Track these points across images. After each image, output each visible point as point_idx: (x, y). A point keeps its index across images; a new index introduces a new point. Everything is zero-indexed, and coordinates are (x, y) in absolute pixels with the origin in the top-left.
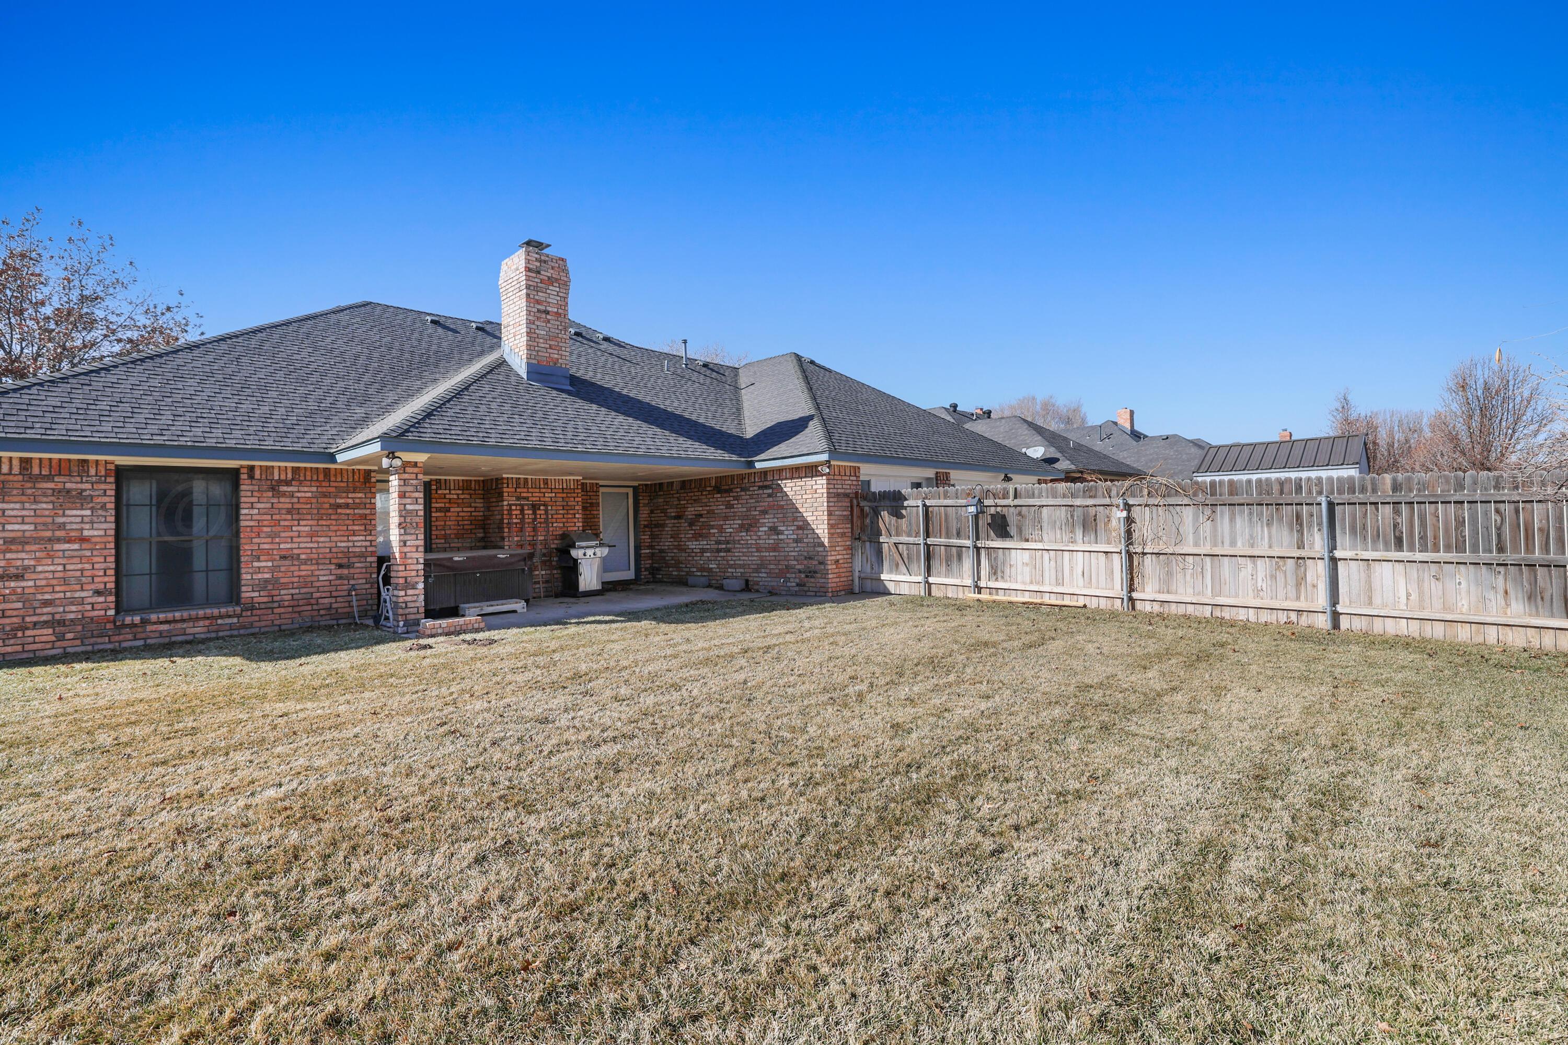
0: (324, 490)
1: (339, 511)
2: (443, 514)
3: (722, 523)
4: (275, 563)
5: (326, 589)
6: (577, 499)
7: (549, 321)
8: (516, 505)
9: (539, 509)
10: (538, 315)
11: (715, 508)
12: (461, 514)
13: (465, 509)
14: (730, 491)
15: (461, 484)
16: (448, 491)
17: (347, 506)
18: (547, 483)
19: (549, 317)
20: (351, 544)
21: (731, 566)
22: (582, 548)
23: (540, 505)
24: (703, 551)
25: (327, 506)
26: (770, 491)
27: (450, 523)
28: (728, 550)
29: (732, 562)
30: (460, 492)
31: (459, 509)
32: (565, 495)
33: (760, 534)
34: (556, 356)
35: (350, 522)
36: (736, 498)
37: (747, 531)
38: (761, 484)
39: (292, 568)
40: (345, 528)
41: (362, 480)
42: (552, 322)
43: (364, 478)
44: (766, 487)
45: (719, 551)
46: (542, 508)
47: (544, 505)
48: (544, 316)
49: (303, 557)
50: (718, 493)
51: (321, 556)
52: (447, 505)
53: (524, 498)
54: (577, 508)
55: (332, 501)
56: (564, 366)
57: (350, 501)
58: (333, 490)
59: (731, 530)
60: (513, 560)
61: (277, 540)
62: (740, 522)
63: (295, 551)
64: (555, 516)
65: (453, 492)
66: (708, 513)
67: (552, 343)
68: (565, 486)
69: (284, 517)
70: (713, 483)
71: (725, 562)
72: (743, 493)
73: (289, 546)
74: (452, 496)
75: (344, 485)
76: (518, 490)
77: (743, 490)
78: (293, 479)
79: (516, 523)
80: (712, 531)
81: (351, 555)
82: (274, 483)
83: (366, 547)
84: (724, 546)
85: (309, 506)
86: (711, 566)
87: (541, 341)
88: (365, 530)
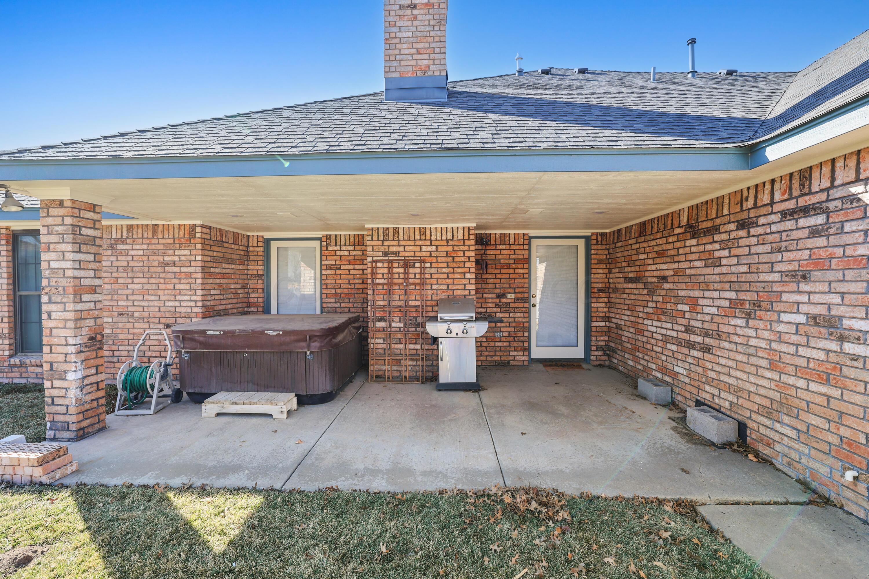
0: (153, 247)
1: (167, 268)
2: (333, 272)
3: (697, 294)
4: (115, 320)
5: (156, 348)
6: (468, 254)
7: (416, 18)
8: (382, 261)
9: (414, 266)
10: (401, 12)
11: (685, 265)
12: (352, 272)
13: (357, 267)
14: (716, 230)
15: (352, 239)
16: (338, 248)
17: (174, 264)
18: (424, 234)
19: (415, 12)
20: (177, 304)
21: (710, 382)
22: (446, 321)
23: (415, 262)
24: (666, 339)
25: (156, 264)
26: (820, 220)
27: (340, 281)
28: (707, 349)
29: (713, 375)
30: (352, 248)
31: (351, 267)
32: (450, 248)
33: (781, 328)
34: (426, 62)
35: (177, 281)
36: (725, 245)
37: (749, 316)
38: (791, 205)
39: (128, 325)
40: (172, 287)
41: (187, 236)
42: (419, 18)
43: (190, 234)
44: (805, 211)
45: (691, 345)
46: (418, 265)
47: (420, 262)
48: (409, 12)
49: (136, 314)
50: (693, 237)
51: (151, 315)
52: (338, 262)
53: (394, 253)
54: (467, 265)
55: (160, 258)
56: (437, 73)
57: (176, 258)
58: (161, 247)
59: (714, 310)
60: (288, 339)
61: (115, 297)
62: (732, 295)
63: (130, 309)
64: (435, 276)
65: (344, 248)
66: (676, 274)
67: (419, 46)
68: (450, 237)
69: (121, 275)
70: (684, 220)
71: (700, 370)
72: (742, 233)
73: (125, 303)
74: (342, 253)
75: (171, 241)
76: (386, 243)
77: (742, 225)
78: (127, 238)
79: (383, 284)
80: (680, 307)
81: (178, 315)
82: (113, 242)
83: (191, 307)
84: (699, 339)
85: (141, 264)
86: (677, 369)
87: (405, 46)
88: (190, 289)
